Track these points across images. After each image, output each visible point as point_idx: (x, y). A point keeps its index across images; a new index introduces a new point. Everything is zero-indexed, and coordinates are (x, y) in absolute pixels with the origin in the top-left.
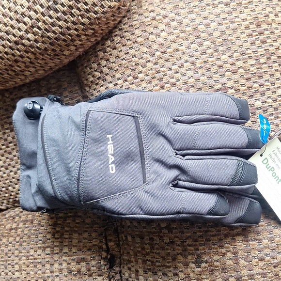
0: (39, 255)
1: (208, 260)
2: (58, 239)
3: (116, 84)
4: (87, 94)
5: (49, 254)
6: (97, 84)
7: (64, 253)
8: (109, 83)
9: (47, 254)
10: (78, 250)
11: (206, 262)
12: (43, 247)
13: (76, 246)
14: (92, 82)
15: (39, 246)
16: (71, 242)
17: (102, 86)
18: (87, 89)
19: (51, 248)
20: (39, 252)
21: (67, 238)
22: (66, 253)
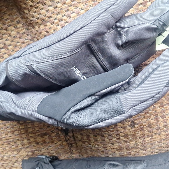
0: (10, 137)
1: (139, 123)
2: (22, 124)
3: (56, 7)
4: (27, 16)
5: (17, 135)
6: (37, 8)
7: (30, 132)
8: (49, 6)
9: (16, 135)
10: (40, 129)
11: (138, 124)
12: (12, 131)
13: (38, 126)
14: (31, 6)
15: (9, 131)
16: (34, 124)
17: (42, 9)
18: (27, 12)
19: (18, 130)
20: (9, 135)
21: (30, 123)
22: (31, 132)
